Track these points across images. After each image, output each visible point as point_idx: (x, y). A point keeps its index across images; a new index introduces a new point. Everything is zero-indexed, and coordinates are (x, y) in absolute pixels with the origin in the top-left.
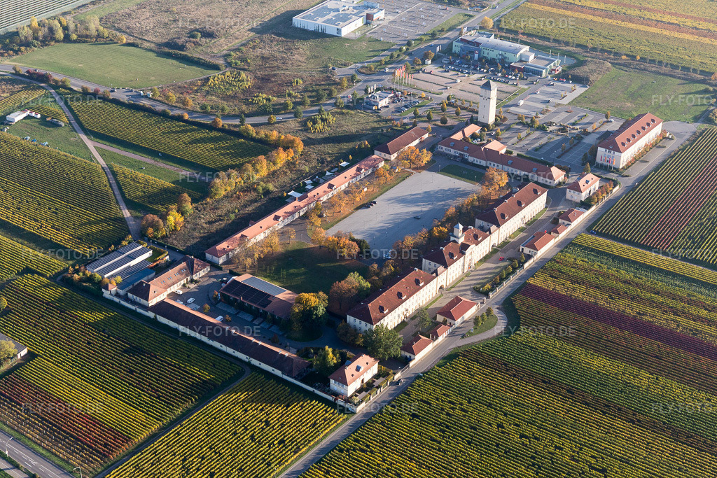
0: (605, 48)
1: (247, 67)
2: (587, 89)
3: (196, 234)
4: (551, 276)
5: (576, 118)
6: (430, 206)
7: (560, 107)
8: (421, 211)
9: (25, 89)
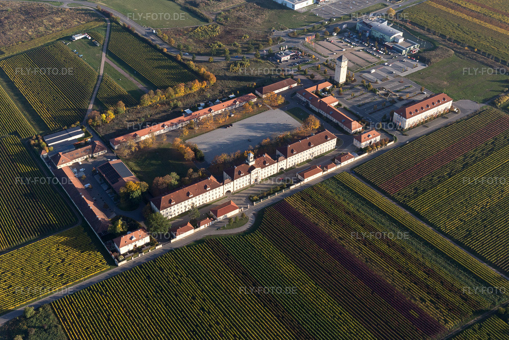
0: (459, 40)
1: (224, 23)
2: (425, 67)
3: (116, 127)
4: (302, 199)
5: (402, 87)
6: (263, 134)
7: (397, 78)
8: (255, 136)
9: (96, 20)
